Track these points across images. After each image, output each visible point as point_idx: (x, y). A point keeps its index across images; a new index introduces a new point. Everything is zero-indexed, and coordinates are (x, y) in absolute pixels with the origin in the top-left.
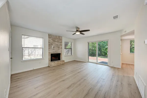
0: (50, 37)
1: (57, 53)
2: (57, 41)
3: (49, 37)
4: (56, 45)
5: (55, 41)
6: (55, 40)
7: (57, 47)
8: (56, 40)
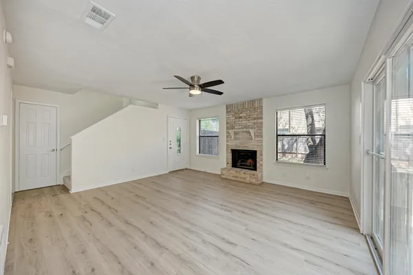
0: (230, 112)
1: (246, 149)
2: (245, 117)
3: (227, 112)
4: (242, 128)
5: (241, 117)
6: (241, 115)
7: (245, 134)
8: (241, 113)
